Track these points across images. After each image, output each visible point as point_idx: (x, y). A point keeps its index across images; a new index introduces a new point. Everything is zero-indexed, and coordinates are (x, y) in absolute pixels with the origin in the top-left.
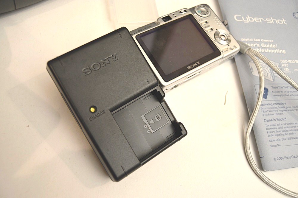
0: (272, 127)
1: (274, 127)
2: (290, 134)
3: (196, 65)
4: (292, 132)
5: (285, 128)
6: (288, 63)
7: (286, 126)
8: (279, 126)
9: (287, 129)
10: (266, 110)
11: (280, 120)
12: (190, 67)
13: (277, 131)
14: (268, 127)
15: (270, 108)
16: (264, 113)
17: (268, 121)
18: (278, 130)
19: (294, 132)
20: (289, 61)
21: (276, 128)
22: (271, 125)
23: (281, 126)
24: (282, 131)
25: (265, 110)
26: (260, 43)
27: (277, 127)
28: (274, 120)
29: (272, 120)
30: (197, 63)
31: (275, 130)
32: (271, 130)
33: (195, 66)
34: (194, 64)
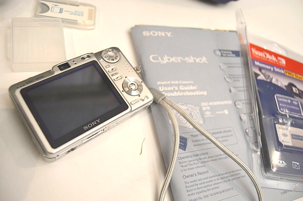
0: (192, 184)
1: (194, 183)
2: (213, 189)
3: (96, 123)
4: (214, 186)
5: (207, 182)
6: (209, 106)
7: (209, 180)
8: (201, 182)
9: (209, 184)
10: (185, 164)
11: (201, 174)
12: (87, 127)
13: (198, 188)
14: (188, 185)
15: (190, 161)
16: (183, 169)
17: (187, 177)
18: (199, 186)
19: (217, 186)
20: (211, 104)
21: (197, 185)
22: (191, 182)
23: (203, 181)
24: (204, 187)
25: (183, 164)
26: (178, 85)
27: (198, 182)
28: (194, 175)
29: (192, 176)
30: (97, 121)
31: (196, 187)
32: (192, 188)
33: (94, 125)
34: (93, 123)
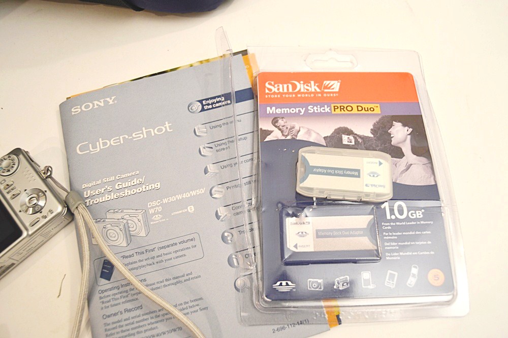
0: (114, 325)
1: (118, 324)
2: (146, 331)
4: (150, 327)
5: (137, 322)
6: (162, 205)
7: (141, 318)
8: (128, 322)
9: (141, 324)
10: (108, 299)
11: (130, 310)
13: (122, 331)
14: (108, 327)
15: (115, 294)
16: (104, 305)
17: (109, 316)
18: (124, 328)
19: (153, 326)
20: (165, 201)
21: (122, 326)
22: (113, 323)
23: (131, 321)
24: (133, 329)
25: (105, 300)
27: (123, 323)
28: (119, 313)
29: (115, 314)
31: (119, 330)
32: (113, 331)
